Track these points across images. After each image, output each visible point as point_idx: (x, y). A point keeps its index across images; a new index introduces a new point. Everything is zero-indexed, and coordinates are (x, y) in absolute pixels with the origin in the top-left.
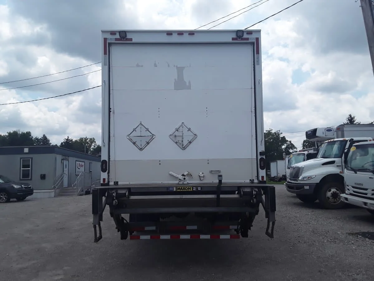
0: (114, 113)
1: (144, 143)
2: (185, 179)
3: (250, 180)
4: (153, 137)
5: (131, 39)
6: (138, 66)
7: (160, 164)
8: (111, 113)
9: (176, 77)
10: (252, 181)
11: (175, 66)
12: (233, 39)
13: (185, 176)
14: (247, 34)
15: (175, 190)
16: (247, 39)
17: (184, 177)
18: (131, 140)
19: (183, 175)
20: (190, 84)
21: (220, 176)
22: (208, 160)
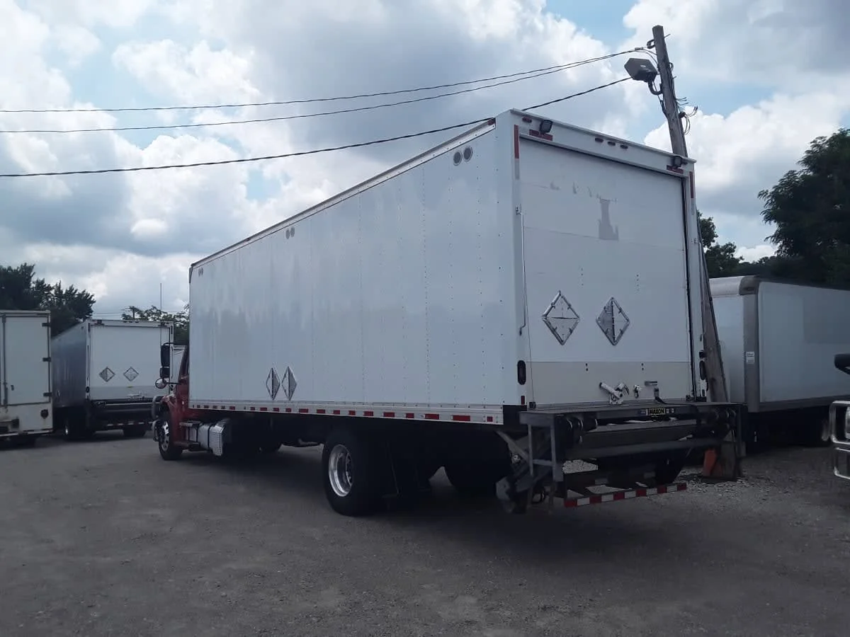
1: (567, 331)
2: (621, 395)
4: (577, 320)
5: (550, 136)
6: (552, 187)
7: (587, 370)
9: (601, 217)
10: (688, 398)
11: (599, 197)
12: (668, 168)
13: (621, 391)
15: (647, 414)
17: (620, 393)
18: (548, 324)
19: (618, 389)
20: (617, 231)
21: (657, 390)
22: (642, 364)
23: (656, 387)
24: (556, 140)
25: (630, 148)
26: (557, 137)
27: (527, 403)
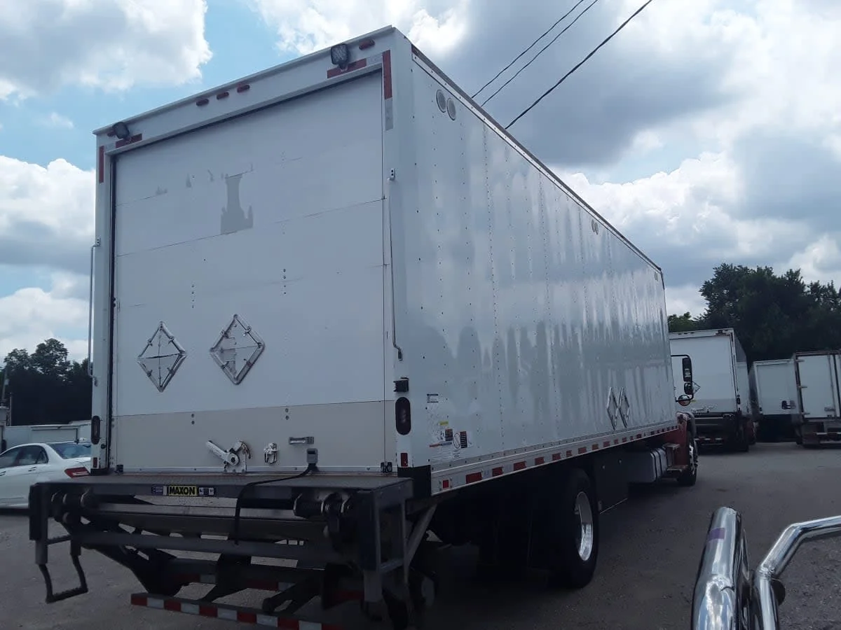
0: (119, 308)
1: (165, 373)
2: (235, 460)
3: (382, 464)
4: (181, 356)
5: (139, 137)
6: (159, 193)
7: (193, 422)
8: (115, 308)
9: (226, 204)
10: (387, 468)
11: (225, 176)
12: (330, 73)
13: (235, 453)
14: (362, 48)
16: (363, 62)
17: (234, 456)
18: (145, 368)
19: (232, 451)
20: (251, 215)
21: (312, 453)
22: (287, 410)
23: (312, 447)
24: (146, 137)
25: (252, 86)
26: (149, 132)
27: (113, 466)
